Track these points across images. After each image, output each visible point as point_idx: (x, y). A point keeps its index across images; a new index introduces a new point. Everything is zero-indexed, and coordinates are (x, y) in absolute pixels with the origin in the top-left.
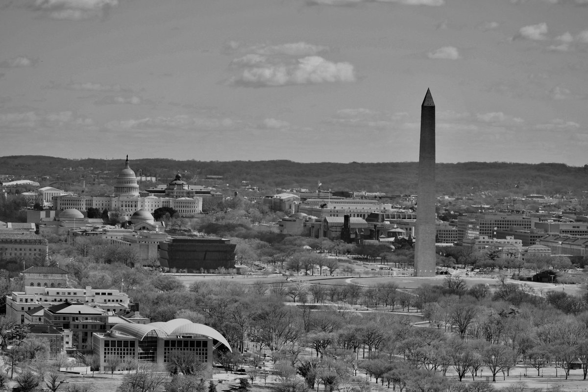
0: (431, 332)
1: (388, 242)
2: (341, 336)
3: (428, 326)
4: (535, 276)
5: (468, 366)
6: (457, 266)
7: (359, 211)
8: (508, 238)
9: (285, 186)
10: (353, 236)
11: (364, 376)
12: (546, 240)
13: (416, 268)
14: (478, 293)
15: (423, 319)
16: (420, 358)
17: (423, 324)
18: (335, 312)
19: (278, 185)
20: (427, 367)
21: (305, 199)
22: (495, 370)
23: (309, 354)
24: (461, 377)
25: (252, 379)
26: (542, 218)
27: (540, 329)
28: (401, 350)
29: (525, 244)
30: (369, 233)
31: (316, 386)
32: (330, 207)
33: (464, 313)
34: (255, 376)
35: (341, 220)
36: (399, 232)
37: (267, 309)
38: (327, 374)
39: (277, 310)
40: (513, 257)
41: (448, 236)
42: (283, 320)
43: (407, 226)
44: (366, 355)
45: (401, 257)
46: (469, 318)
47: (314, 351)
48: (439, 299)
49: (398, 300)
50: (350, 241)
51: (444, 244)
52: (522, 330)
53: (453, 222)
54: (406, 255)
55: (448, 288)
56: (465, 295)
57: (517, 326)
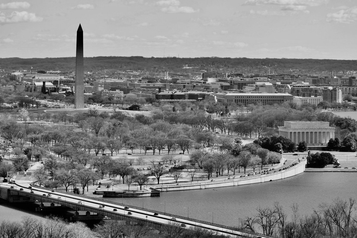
0: (83, 133)
1: (63, 93)
2: (42, 136)
3: (81, 131)
4: (129, 108)
5: (100, 149)
6: (94, 103)
7: (49, 80)
8: (117, 90)
9: (17, 69)
10: (47, 91)
11: (53, 154)
12: (135, 91)
13: (75, 105)
14: (104, 116)
15: (79, 128)
16: (78, 145)
17: (79, 130)
18: (39, 125)
19: (13, 68)
20: (81, 149)
21: (25, 75)
22: (112, 151)
23: (28, 145)
24: (97, 154)
25: (3, 156)
26: (132, 81)
27: (132, 132)
28: (69, 142)
29: (124, 93)
30: (54, 89)
31: (31, 159)
32: (37, 78)
33: (98, 125)
34: (5, 155)
35: (41, 84)
36: (67, 89)
37: (9, 124)
38: (37, 153)
39: (14, 125)
40: (119, 99)
41: (90, 90)
42: (17, 129)
43: (71, 86)
44: (54, 144)
45: (69, 100)
46: (99, 127)
47: (30, 143)
48: (86, 119)
49: (68, 119)
50: (46, 93)
51: (88, 94)
52: (124, 132)
53: (92, 84)
54: (71, 99)
55: (90, 113)
56: (98, 117)
57: (122, 131)
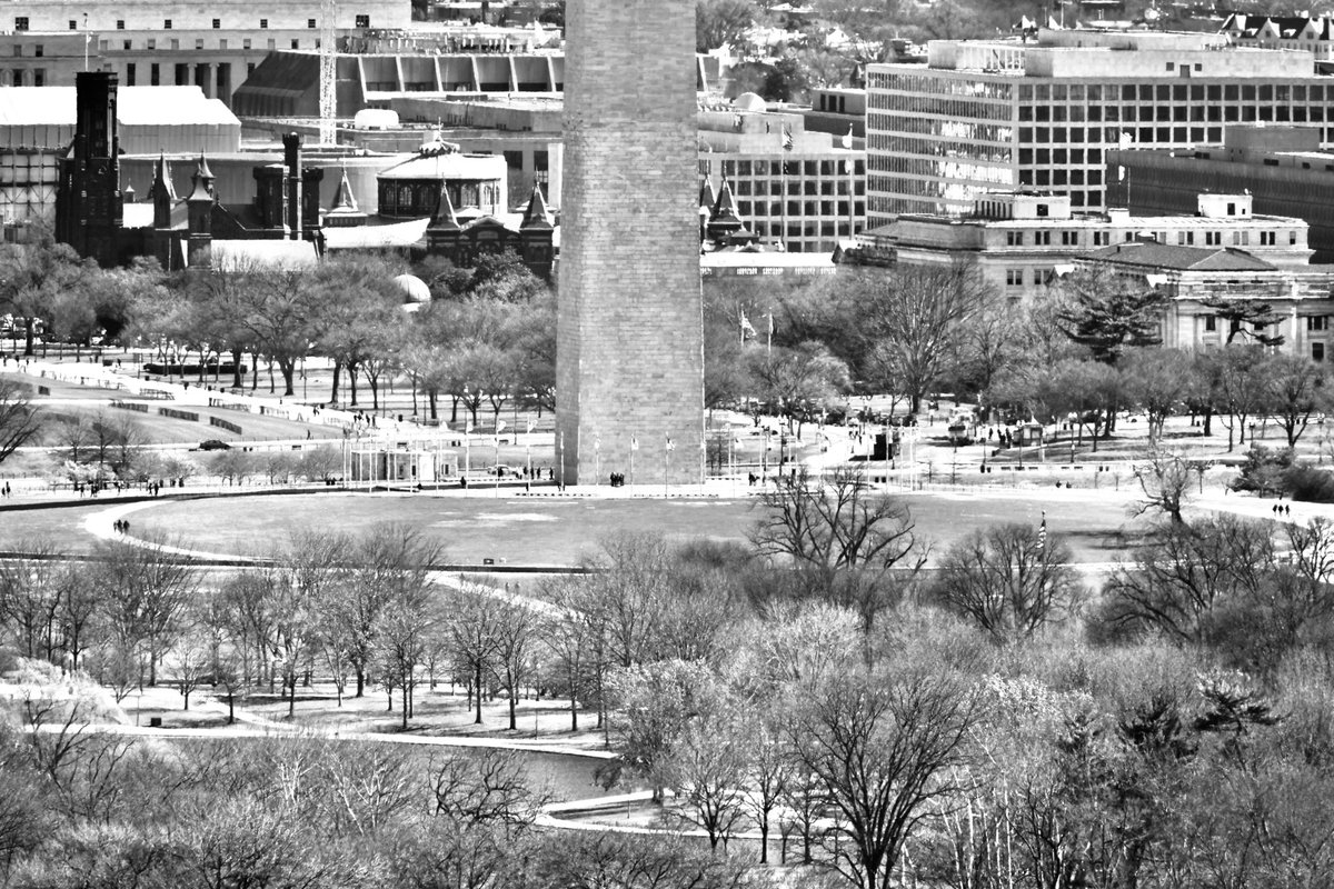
1: (383, 251)
3: (638, 823)
6: (856, 403)
7: (186, 44)
8: (1212, 204)
10: (137, 215)
15: (606, 775)
29: (1328, 246)
30: (246, 193)
33: (887, 728)
35: (56, 106)
36: (455, 184)
40: (1248, 336)
41: (802, 199)
43: (517, 141)
48: (721, 639)
49: (439, 648)
50: (124, 248)
51: (772, 259)
52: (1291, 838)
53: (833, 103)
54: (503, 342)
55: (784, 558)
56: (907, 607)
57: (1258, 813)
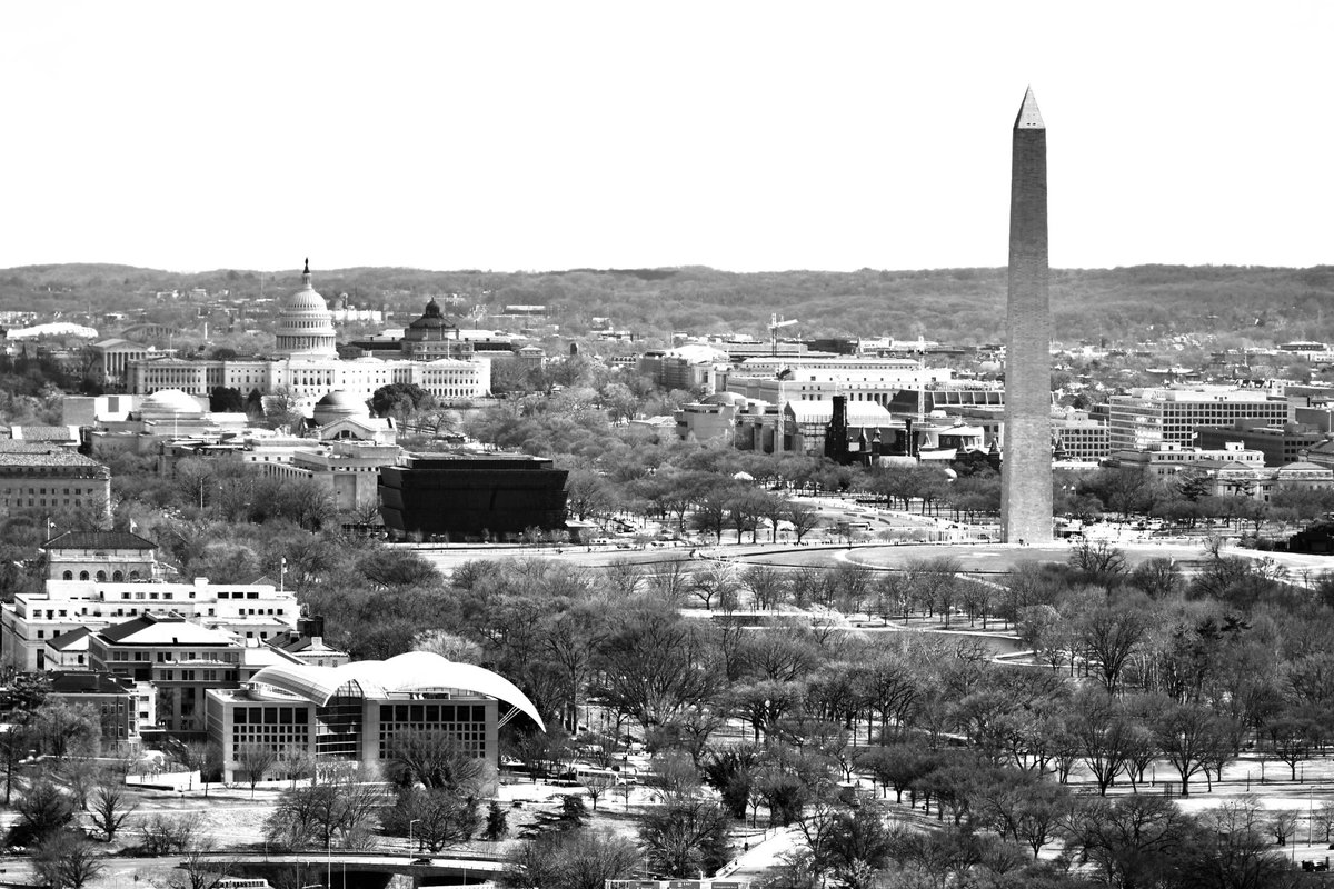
0: (1031, 675)
1: (940, 461)
2: (813, 688)
3: (1028, 662)
4: (1293, 539)
5: (1122, 758)
6: (1106, 516)
7: (872, 387)
8: (1230, 446)
9: (696, 329)
10: (854, 447)
11: (867, 785)
12: (1322, 449)
13: (1005, 523)
14: (1155, 579)
15: (1017, 645)
16: (1002, 739)
17: (1017, 657)
18: (802, 632)
19: (679, 325)
20: (1022, 761)
21: (741, 359)
22: (1186, 767)
23: (737, 734)
24: (1103, 785)
25: (594, 796)
26: (1314, 398)
27: (1299, 667)
28: (960, 720)
29: (1270, 461)
30: (892, 440)
31: (749, 810)
32: (802, 376)
33: (1115, 628)
34: (603, 788)
35: (825, 409)
36: (966, 437)
37: (637, 625)
38: (775, 780)
39: (661, 628)
40: (1242, 492)
41: (1088, 443)
42: (674, 652)
43: (987, 422)
44: (875, 734)
45: (969, 496)
46: (1125, 642)
47: (748, 724)
48: (1059, 597)
49: (959, 599)
50: (850, 458)
51: (1076, 464)
52: (1255, 668)
53: (1098, 409)
54: (983, 492)
55: (1080, 569)
56: (1123, 587)
57: (1244, 661)
